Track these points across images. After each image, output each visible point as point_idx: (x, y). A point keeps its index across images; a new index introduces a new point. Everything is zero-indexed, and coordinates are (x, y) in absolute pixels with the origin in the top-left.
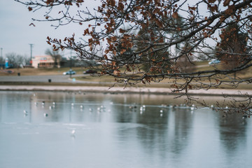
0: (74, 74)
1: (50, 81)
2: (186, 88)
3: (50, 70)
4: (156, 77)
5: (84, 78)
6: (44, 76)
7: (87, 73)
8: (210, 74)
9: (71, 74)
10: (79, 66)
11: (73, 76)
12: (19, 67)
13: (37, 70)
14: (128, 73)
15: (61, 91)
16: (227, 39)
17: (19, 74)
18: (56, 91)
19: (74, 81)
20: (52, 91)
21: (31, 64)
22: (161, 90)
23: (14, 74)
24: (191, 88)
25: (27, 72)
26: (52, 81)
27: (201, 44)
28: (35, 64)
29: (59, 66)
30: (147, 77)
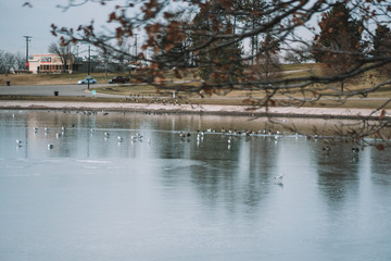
0: (94, 83)
1: (56, 94)
2: (266, 105)
3: (56, 76)
4: (219, 87)
5: (110, 89)
6: (46, 87)
7: (114, 81)
8: (303, 83)
9: (89, 84)
10: (103, 71)
11: (91, 86)
12: (9, 72)
13: (37, 76)
14: (178, 82)
15: (74, 109)
16: (331, 30)
17: (8, 83)
18: (65, 109)
19: (94, 93)
20: (60, 109)
21: (27, 67)
22: (229, 108)
23: (0, 82)
24: (274, 104)
25: (21, 79)
26: (59, 94)
27: (290, 37)
28: (33, 68)
29: (71, 72)
30: (207, 88)
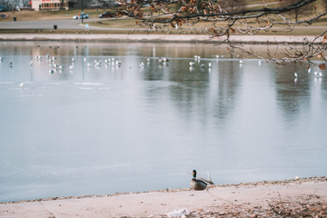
0: (87, 18)
1: (55, 27)
2: (227, 33)
3: (55, 13)
5: (100, 23)
6: (47, 21)
7: (104, 16)
9: (82, 18)
10: (94, 8)
11: (84, 20)
12: (15, 10)
13: (38, 13)
14: (155, 15)
15: (70, 40)
17: (15, 19)
18: (63, 40)
19: (87, 27)
20: (58, 40)
21: (30, 6)
23: (8, 18)
24: (234, 32)
25: (25, 16)
26: (58, 27)
28: (35, 6)
29: (67, 8)
30: (177, 19)
